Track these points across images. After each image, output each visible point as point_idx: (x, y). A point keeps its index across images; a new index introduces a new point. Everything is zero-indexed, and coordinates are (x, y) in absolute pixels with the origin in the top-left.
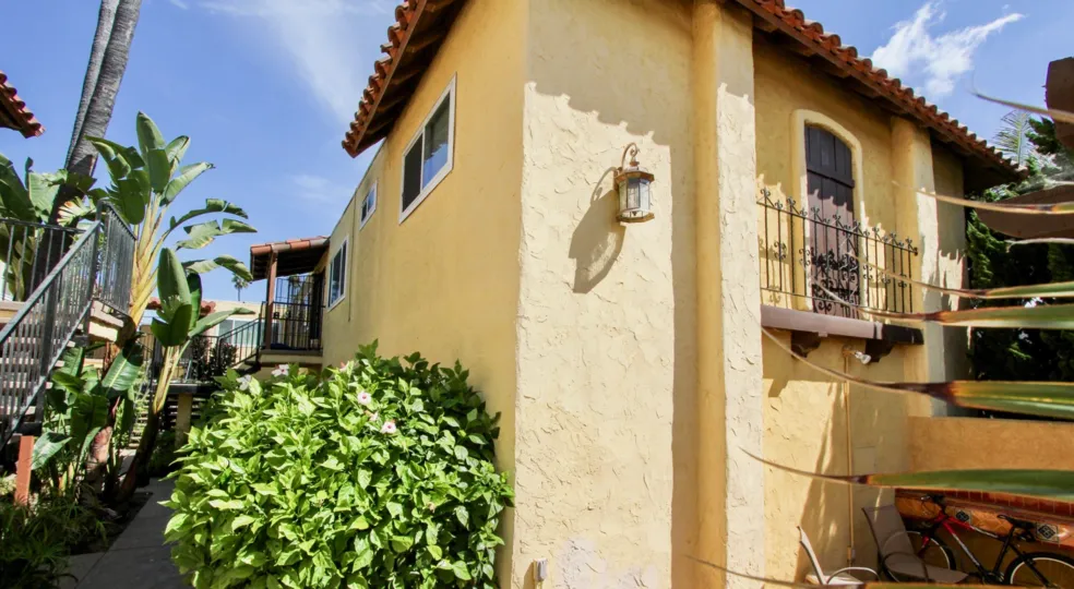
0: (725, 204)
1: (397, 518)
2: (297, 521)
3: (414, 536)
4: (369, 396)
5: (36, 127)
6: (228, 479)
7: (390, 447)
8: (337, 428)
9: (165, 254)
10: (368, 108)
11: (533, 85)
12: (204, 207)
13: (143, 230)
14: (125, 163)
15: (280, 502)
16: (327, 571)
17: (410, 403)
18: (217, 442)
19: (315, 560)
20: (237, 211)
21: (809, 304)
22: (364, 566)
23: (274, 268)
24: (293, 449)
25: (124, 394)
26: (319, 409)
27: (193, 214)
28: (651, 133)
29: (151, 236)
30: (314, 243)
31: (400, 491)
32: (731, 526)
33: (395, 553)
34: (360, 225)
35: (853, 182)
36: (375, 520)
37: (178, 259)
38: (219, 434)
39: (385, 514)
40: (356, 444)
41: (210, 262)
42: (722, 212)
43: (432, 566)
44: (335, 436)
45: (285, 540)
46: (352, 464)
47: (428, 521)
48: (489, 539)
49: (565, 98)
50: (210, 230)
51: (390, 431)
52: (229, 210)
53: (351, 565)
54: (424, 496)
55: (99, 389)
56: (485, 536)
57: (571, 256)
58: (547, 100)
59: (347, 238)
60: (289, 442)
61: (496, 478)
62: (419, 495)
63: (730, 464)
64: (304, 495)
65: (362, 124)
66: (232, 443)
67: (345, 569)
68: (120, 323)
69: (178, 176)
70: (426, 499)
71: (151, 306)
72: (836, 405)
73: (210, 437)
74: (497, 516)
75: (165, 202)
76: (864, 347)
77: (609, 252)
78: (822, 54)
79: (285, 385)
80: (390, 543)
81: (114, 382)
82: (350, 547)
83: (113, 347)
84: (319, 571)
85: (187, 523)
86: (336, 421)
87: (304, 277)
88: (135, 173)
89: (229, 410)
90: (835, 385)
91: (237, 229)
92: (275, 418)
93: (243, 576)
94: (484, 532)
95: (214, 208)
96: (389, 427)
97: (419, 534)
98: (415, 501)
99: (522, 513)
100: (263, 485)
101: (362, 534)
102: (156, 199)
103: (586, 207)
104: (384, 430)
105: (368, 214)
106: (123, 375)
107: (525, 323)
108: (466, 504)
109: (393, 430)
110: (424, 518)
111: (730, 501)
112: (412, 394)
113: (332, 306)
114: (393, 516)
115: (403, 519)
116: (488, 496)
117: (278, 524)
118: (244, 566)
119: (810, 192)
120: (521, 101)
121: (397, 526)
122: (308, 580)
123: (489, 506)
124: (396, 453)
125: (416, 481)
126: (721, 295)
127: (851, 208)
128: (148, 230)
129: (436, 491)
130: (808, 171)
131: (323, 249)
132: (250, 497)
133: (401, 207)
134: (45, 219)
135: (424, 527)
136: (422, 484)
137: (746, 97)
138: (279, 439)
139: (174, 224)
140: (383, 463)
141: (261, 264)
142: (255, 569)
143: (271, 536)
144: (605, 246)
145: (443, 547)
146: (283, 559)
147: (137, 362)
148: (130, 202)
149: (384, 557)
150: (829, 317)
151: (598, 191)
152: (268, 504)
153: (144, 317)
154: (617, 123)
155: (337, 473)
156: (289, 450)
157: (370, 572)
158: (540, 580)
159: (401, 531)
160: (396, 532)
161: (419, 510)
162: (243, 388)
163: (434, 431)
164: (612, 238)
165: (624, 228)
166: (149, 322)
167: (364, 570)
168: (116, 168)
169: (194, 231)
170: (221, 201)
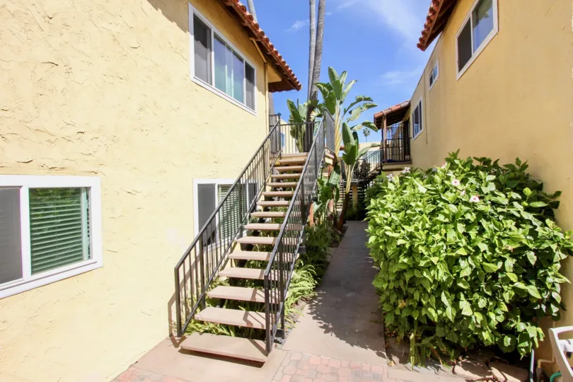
1: (485, 252)
2: (427, 245)
3: (497, 264)
4: (458, 181)
5: (300, 86)
6: (391, 222)
7: (475, 211)
8: (441, 199)
9: (344, 125)
10: (432, 18)
12: (355, 101)
13: (335, 116)
14: (327, 90)
15: (418, 236)
16: (445, 274)
17: (486, 186)
18: (383, 206)
19: (438, 267)
20: (368, 99)
22: (466, 275)
23: (385, 122)
24: (419, 209)
25: (336, 186)
26: (428, 190)
27: (352, 105)
29: (339, 119)
30: (403, 105)
31: (485, 236)
33: (485, 271)
34: (429, 89)
36: (471, 251)
37: (349, 126)
38: (383, 202)
39: (477, 249)
40: (453, 209)
41: (360, 125)
43: (510, 285)
44: (441, 204)
45: (422, 254)
46: (454, 219)
47: (507, 256)
48: (555, 276)
50: (359, 110)
51: (475, 201)
52: (366, 99)
53: (458, 274)
54: (503, 241)
55: (328, 184)
56: (553, 273)
59: (421, 98)
60: (417, 206)
61: (561, 236)
62: (498, 240)
64: (428, 233)
65: (428, 30)
66: (389, 206)
67: (455, 275)
68: (333, 157)
69: (345, 90)
70: (504, 242)
71: (341, 149)
73: (380, 203)
74: (562, 262)
75: (341, 103)
79: (410, 178)
80: (482, 266)
81: (332, 181)
82: (457, 263)
83: (331, 167)
84: (441, 273)
85: (376, 240)
86: (440, 196)
87: (399, 125)
88: (331, 93)
89: (386, 191)
91: (369, 107)
92: (408, 194)
93: (404, 267)
94: (550, 271)
95: (360, 100)
96: (474, 198)
97: (500, 264)
98: (497, 243)
100: (408, 227)
101: (464, 257)
102: (338, 102)
104: (471, 200)
105: (434, 81)
106: (335, 179)
108: (534, 251)
109: (477, 200)
110: (504, 254)
112: (487, 180)
113: (415, 137)
114: (482, 251)
115: (489, 253)
116: (554, 247)
117: (418, 246)
118: (403, 263)
121: (486, 257)
122: (436, 276)
123: (554, 254)
124: (481, 214)
125: (496, 231)
128: (337, 116)
129: (512, 239)
131: (407, 108)
132: (402, 231)
133: (457, 69)
134: (305, 121)
135: (504, 260)
136: (501, 234)
138: (413, 204)
139: (345, 112)
140: (472, 220)
141: (379, 121)
142: (409, 266)
143: (415, 251)
145: (518, 275)
146: (422, 263)
147: (339, 173)
148: (330, 106)
149: (478, 273)
152: (411, 236)
153: (340, 154)
155: (446, 223)
156: (418, 210)
157: (469, 279)
159: (488, 260)
160: (485, 260)
161: (500, 249)
162: (389, 180)
163: (506, 202)
166: (341, 156)
167: (466, 277)
168: (324, 93)
169: (353, 112)
170: (361, 97)
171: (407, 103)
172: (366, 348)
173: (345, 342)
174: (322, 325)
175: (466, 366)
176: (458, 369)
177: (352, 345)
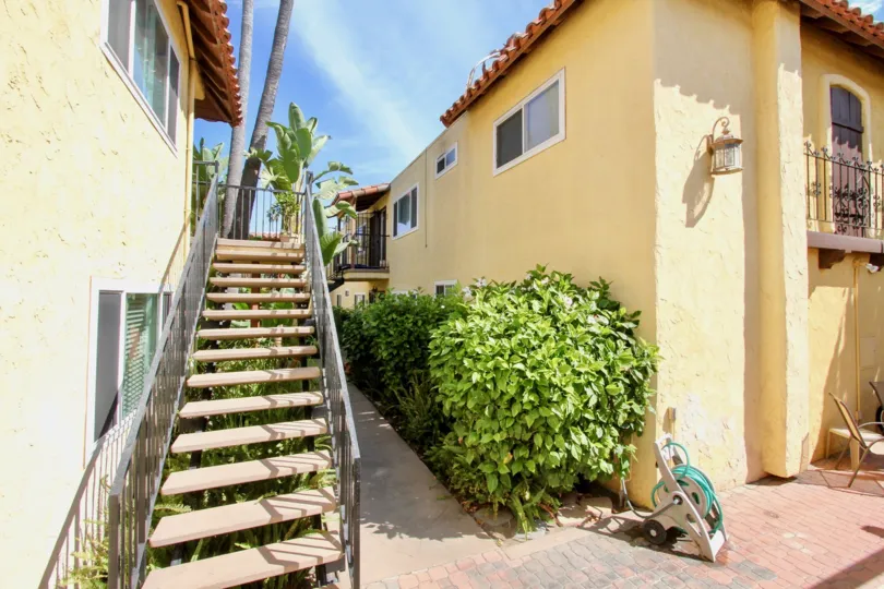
0: (784, 157)
5: (240, 120)
9: (316, 204)
11: (659, 81)
12: (328, 168)
13: (296, 186)
16: (573, 406)
20: (347, 170)
21: (833, 227)
27: (324, 173)
28: (728, 107)
30: (380, 188)
32: (790, 390)
34: (433, 176)
35: (863, 128)
39: (599, 373)
42: (782, 164)
49: (677, 88)
50: (332, 184)
52: (343, 169)
57: (684, 202)
58: (667, 90)
59: (417, 185)
63: (789, 346)
69: (314, 147)
70: (619, 363)
72: (848, 305)
75: (306, 166)
76: (868, 259)
77: (705, 198)
78: (855, 30)
88: (293, 146)
90: (847, 289)
91: (348, 182)
93: (529, 407)
94: (645, 387)
95: (334, 168)
99: (662, 376)
102: (301, 163)
103: (691, 166)
105: (445, 169)
107: (659, 249)
110: (620, 375)
111: (789, 373)
113: (399, 235)
117: (550, 378)
119: (833, 139)
120: (651, 94)
126: (782, 225)
127: (860, 150)
130: (833, 124)
131: (385, 193)
133: (495, 164)
137: (797, 72)
142: (534, 403)
144: (703, 192)
146: (555, 397)
150: (845, 237)
151: (698, 154)
154: (707, 101)
158: (674, 419)
164: (706, 187)
165: (713, 179)
168: (283, 142)
169: (322, 185)
170: (338, 164)
171: (385, 187)
172: (460, 536)
173: (427, 539)
174: (376, 529)
175: (567, 514)
176: (562, 519)
177: (440, 539)
